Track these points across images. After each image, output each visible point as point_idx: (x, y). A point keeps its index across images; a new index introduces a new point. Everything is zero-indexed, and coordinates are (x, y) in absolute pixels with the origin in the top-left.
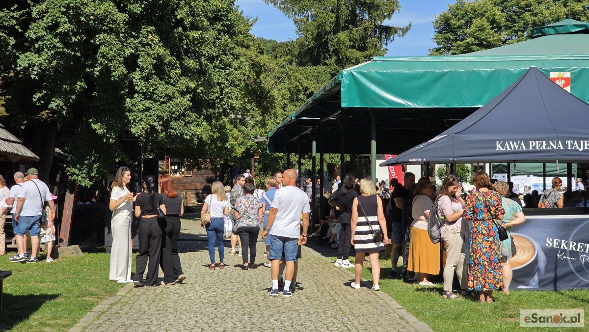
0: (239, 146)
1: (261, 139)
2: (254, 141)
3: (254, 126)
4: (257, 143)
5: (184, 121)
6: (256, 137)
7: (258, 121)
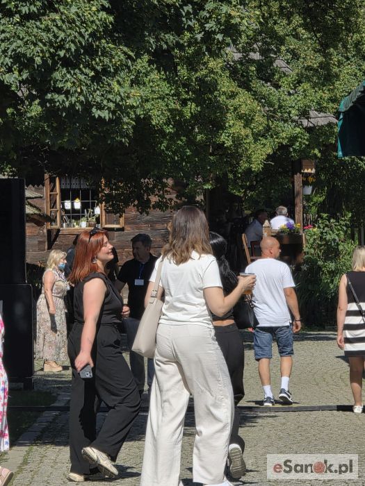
0: (256, 140)
1: (320, 119)
2: (298, 125)
3: (299, 82)
4: (309, 130)
5: (93, 69)
6: (304, 114)
7: (309, 68)
